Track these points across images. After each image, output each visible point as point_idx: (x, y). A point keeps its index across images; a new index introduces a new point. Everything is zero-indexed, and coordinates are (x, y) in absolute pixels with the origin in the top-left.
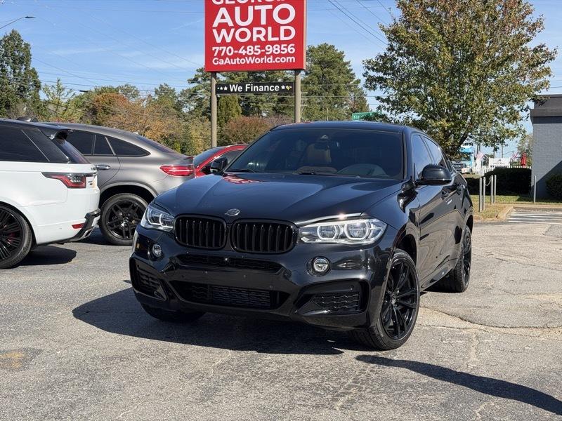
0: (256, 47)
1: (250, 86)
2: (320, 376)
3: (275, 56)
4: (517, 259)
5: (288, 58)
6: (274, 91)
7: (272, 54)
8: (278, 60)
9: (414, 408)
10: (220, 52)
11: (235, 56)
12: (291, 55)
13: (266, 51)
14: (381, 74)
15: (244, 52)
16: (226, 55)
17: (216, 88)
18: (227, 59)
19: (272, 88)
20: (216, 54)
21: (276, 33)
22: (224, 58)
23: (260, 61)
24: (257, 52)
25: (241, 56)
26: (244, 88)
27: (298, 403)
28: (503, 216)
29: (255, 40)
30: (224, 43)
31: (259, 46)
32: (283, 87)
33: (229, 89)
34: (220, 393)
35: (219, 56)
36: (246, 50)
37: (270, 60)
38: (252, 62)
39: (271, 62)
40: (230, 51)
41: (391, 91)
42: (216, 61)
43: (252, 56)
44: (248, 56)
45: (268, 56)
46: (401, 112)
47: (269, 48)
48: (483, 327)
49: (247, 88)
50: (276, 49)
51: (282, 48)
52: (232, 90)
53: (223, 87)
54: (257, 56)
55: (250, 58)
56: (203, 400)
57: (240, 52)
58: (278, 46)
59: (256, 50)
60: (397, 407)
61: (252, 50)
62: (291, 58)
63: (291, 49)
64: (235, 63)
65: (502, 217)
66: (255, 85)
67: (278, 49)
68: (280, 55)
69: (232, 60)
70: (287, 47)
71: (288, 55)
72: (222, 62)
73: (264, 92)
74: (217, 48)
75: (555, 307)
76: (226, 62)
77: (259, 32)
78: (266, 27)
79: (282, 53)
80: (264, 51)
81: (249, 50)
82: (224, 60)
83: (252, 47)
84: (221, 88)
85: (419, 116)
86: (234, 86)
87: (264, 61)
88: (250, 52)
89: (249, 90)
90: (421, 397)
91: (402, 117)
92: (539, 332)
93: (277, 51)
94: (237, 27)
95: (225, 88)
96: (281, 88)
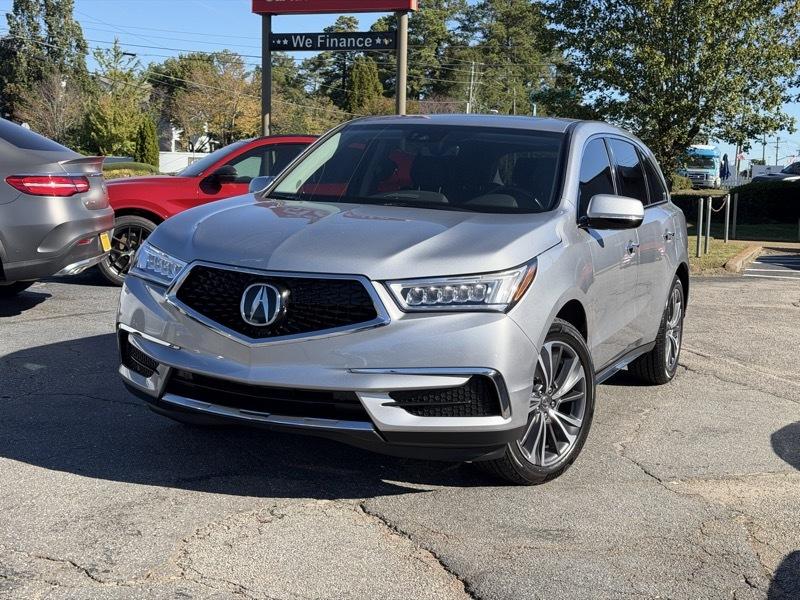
1: (325, 39)
6: (364, 47)
14: (561, 27)
17: (270, 42)
19: (360, 42)
26: (315, 41)
28: (738, 265)
32: (378, 41)
33: (290, 42)
41: (578, 54)
46: (595, 87)
49: (319, 41)
52: (295, 45)
53: (282, 40)
64: (300, 0)
65: (733, 268)
66: (333, 36)
73: (347, 48)
84: (279, 42)
85: (622, 94)
86: (298, 37)
89: (323, 45)
91: (594, 98)
95: (285, 42)
96: (374, 42)
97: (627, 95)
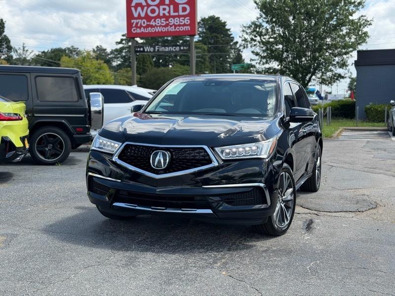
0: (162, 19)
1: (159, 48)
2: (206, 248)
3: (176, 26)
4: (343, 165)
5: (185, 27)
6: (176, 51)
7: (174, 24)
8: (178, 29)
9: (267, 266)
10: (137, 24)
11: (148, 26)
12: (187, 25)
13: (169, 23)
15: (154, 24)
16: (141, 26)
17: (135, 49)
18: (142, 28)
20: (134, 25)
21: (176, 10)
22: (140, 28)
23: (165, 29)
24: (163, 23)
25: (152, 26)
26: (155, 48)
27: (191, 265)
29: (161, 15)
30: (139, 17)
31: (164, 19)
32: (182, 48)
33: (144, 50)
34: (139, 260)
35: (136, 26)
36: (155, 22)
37: (172, 29)
38: (160, 31)
39: (173, 30)
40: (144, 23)
42: (134, 30)
43: (160, 26)
44: (157, 26)
45: (171, 26)
47: (171, 20)
48: (316, 212)
50: (176, 21)
51: (181, 21)
52: (146, 50)
53: (140, 48)
54: (163, 26)
55: (158, 27)
56: (127, 265)
57: (151, 23)
58: (178, 19)
59: (162, 21)
60: (256, 266)
61: (159, 22)
62: (187, 27)
63: (187, 21)
64: (148, 31)
66: (162, 46)
67: (178, 21)
68: (179, 25)
69: (145, 29)
70: (184, 20)
71: (185, 25)
72: (138, 31)
73: (168, 51)
74: (135, 21)
75: (366, 198)
76: (141, 31)
77: (164, 9)
78: (169, 5)
79: (181, 24)
80: (167, 22)
81: (157, 22)
82: (140, 29)
83: (159, 20)
86: (147, 47)
87: (168, 29)
88: (158, 23)
89: (158, 50)
90: (272, 259)
92: (353, 214)
93: (177, 22)
94: (148, 6)
95: (142, 49)
96: (180, 49)
97: (280, 66)
